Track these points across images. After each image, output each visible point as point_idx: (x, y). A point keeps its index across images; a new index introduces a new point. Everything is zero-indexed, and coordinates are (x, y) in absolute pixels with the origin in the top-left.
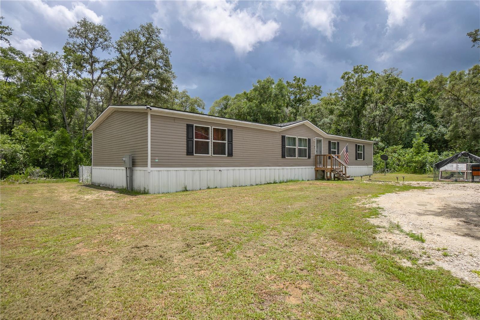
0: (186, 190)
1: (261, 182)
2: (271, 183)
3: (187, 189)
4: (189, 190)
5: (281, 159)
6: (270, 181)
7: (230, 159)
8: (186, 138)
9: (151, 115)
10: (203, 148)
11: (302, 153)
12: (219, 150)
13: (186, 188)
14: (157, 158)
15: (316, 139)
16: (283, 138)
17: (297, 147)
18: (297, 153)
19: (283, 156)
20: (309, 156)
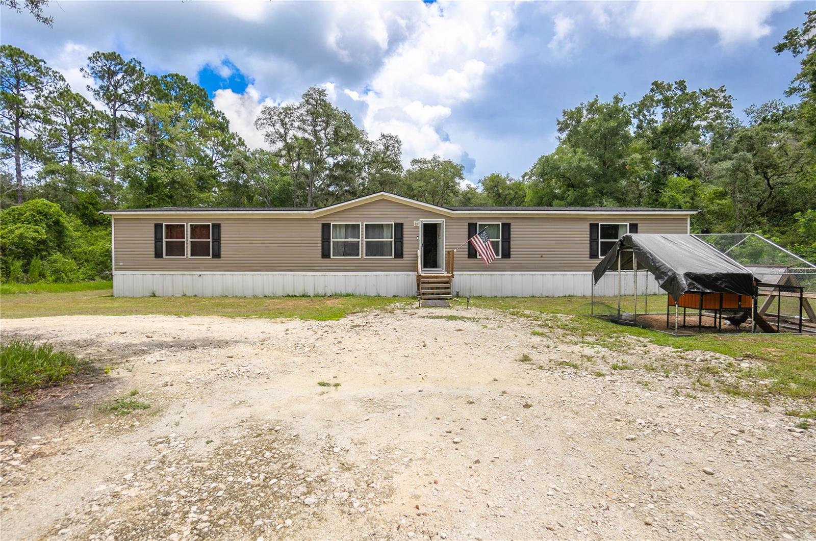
0: (154, 296)
1: (273, 294)
2: (296, 296)
3: (156, 295)
4: (159, 296)
5: (321, 259)
6: (294, 292)
7: (216, 261)
8: (154, 239)
9: (115, 219)
10: (176, 249)
11: (374, 249)
12: (199, 250)
13: (154, 294)
14: (120, 261)
15: (420, 223)
16: (326, 227)
17: (362, 240)
18: (362, 249)
19: (325, 254)
20: (399, 255)
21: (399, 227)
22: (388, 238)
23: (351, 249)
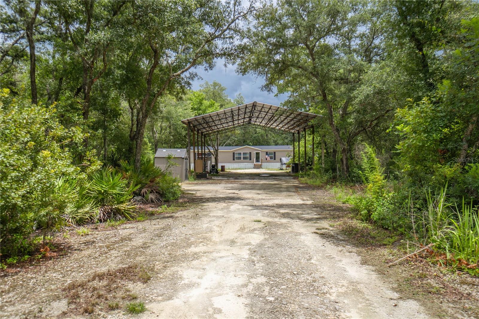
11: (245, 158)
15: (255, 152)
16: (234, 153)
17: (242, 156)
18: (242, 158)
19: (234, 160)
20: (250, 159)
21: (250, 153)
22: (248, 156)
23: (240, 158)
